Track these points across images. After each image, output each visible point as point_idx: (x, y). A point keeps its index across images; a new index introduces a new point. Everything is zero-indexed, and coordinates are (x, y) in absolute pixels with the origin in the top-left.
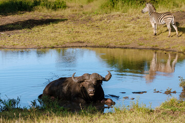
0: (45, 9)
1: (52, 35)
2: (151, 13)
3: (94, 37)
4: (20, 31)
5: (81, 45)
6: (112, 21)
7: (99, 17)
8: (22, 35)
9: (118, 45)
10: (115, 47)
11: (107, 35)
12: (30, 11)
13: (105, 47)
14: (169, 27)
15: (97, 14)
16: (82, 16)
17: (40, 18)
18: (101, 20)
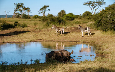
0: (19, 27)
1: (28, 37)
2: (55, 28)
3: (45, 38)
4: (14, 36)
5: (41, 40)
6: (50, 31)
7: (44, 30)
8: (16, 37)
9: (56, 40)
10: (55, 41)
11: (50, 37)
12: (14, 28)
13: (51, 41)
14: (61, 32)
15: (43, 29)
16: (36, 30)
17: (19, 31)
18: (45, 31)
